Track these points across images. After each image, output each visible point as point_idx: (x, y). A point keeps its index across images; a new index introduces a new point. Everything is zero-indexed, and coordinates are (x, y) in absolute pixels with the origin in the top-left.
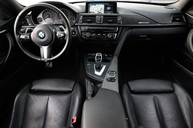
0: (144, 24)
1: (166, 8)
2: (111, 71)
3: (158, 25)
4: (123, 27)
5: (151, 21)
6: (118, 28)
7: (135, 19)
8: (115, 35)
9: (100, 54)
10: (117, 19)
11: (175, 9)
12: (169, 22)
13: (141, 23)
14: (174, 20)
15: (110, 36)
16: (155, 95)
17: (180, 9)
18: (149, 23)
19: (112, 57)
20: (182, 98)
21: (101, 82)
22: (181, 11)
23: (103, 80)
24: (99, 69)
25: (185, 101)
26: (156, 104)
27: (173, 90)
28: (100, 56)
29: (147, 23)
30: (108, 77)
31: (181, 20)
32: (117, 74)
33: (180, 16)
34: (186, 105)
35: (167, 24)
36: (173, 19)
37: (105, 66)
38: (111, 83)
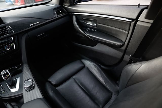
0: (35, 25)
1: (48, 6)
2: (27, 80)
3: (48, 21)
4: (17, 34)
5: (40, 20)
6: (12, 37)
7: (25, 23)
8: (13, 45)
9: (6, 71)
10: (6, 29)
11: (55, 4)
12: (56, 16)
13: (32, 24)
14: (58, 14)
15: (8, 48)
16: (74, 77)
17: (58, 4)
18: (39, 22)
19: (22, 66)
20: (92, 68)
21: (22, 97)
22: (59, 5)
23: (23, 94)
24: (13, 85)
25: (94, 69)
26: (78, 84)
27: (84, 65)
28: (8, 73)
29: (38, 23)
30: (26, 88)
31: (63, 12)
32: (33, 80)
33: (60, 9)
34: (96, 71)
35: (54, 18)
36: (56, 12)
37: (19, 78)
38: (31, 91)
